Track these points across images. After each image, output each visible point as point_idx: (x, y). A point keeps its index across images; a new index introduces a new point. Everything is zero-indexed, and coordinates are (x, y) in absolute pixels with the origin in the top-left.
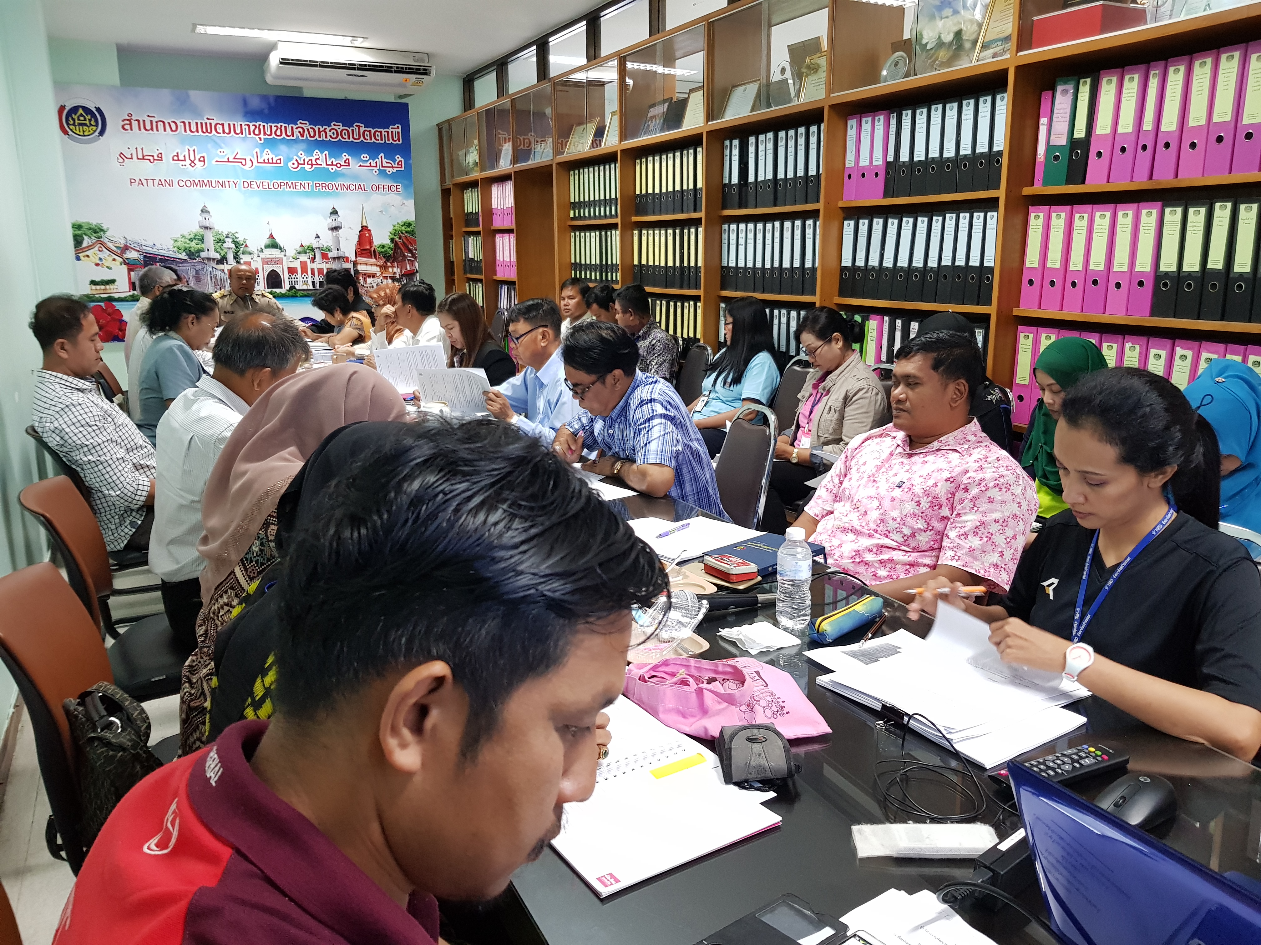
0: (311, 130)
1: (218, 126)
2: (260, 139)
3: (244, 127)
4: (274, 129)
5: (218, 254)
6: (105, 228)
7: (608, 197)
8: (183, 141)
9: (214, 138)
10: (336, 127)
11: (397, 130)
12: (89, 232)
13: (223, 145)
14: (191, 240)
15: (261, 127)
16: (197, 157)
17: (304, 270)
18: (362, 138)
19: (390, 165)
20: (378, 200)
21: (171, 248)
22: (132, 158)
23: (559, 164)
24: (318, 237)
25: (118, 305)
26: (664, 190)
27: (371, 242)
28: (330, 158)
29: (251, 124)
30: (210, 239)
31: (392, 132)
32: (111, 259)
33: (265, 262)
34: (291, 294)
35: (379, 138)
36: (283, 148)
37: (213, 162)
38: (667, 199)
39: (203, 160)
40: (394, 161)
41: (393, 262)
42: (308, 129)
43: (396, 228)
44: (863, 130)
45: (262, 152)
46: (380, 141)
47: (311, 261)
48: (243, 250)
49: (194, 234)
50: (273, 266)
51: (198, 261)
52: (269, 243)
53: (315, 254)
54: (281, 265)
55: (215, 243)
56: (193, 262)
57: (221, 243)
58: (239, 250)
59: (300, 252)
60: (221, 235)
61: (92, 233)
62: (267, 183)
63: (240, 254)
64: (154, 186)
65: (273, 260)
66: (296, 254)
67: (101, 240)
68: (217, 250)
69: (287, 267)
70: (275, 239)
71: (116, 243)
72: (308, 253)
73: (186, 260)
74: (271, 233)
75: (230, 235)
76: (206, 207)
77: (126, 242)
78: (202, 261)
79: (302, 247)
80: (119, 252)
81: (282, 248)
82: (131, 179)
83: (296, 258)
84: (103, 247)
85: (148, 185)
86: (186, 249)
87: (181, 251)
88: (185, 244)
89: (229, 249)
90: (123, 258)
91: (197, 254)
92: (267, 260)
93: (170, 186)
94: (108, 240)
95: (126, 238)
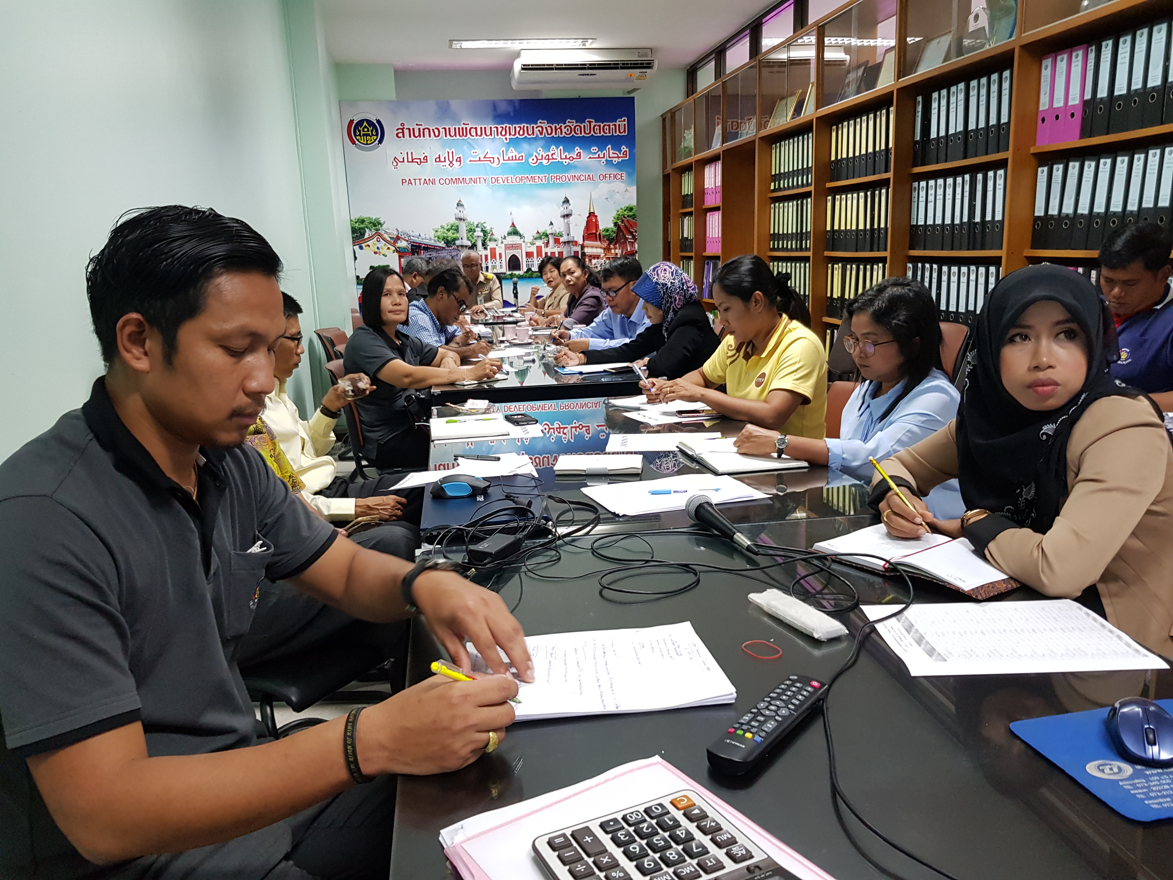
0: (549, 129)
1: (472, 130)
2: (506, 139)
3: (493, 129)
4: (518, 129)
5: (470, 242)
6: (382, 222)
7: (805, 166)
8: (444, 146)
9: (469, 140)
10: (570, 124)
11: (623, 123)
12: (369, 226)
13: (476, 146)
14: (448, 230)
15: (507, 129)
16: (455, 159)
17: (539, 253)
18: (592, 132)
19: (616, 156)
20: (604, 187)
21: (433, 237)
22: (403, 161)
23: (761, 139)
24: (551, 224)
26: (857, 154)
27: (597, 226)
28: (564, 152)
29: (499, 127)
30: (463, 228)
31: (619, 125)
32: (386, 248)
33: (507, 247)
34: (528, 275)
35: (607, 131)
36: (525, 146)
37: (468, 162)
38: (860, 162)
39: (459, 160)
40: (620, 151)
41: (616, 244)
42: (546, 128)
43: (619, 213)
44: (1057, 69)
45: (507, 151)
46: (608, 134)
47: (545, 245)
48: (490, 237)
49: (451, 225)
50: (514, 251)
51: (454, 249)
52: (511, 231)
53: (549, 239)
54: (520, 250)
55: (468, 232)
56: (450, 249)
57: (472, 233)
58: (486, 237)
59: (536, 238)
60: (472, 225)
61: (372, 226)
62: (511, 178)
63: (487, 242)
64: (420, 185)
65: (514, 246)
66: (533, 240)
67: (378, 232)
68: (469, 238)
69: (526, 252)
70: (516, 227)
71: (391, 234)
72: (543, 238)
73: (444, 247)
74: (513, 222)
75: (480, 225)
76: (461, 201)
77: (398, 233)
78: (457, 248)
79: (538, 233)
80: (392, 242)
81: (522, 234)
82: (402, 180)
83: (533, 243)
84: (380, 238)
85: (415, 185)
86: (444, 238)
87: (440, 240)
88: (443, 233)
89: (478, 237)
90: (396, 247)
91: (453, 243)
92: (509, 246)
93: (433, 184)
94: (384, 232)
95: (398, 229)
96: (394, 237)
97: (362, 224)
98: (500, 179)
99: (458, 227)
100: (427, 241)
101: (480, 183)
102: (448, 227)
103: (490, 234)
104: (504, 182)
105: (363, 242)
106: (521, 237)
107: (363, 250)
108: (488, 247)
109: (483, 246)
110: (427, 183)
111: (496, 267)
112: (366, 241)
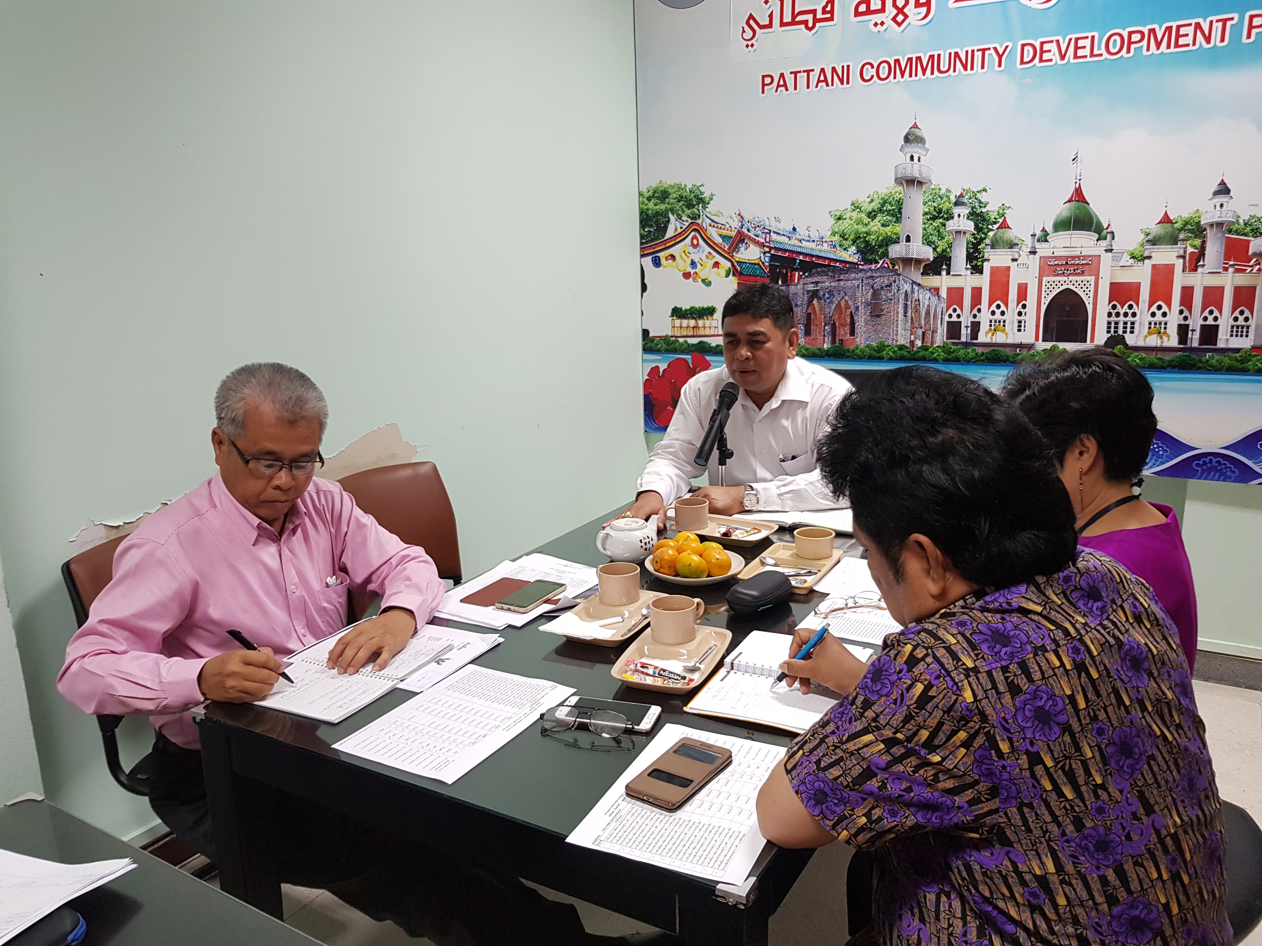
5: (931, 250)
6: (706, 195)
12: (678, 206)
14: (872, 215)
17: (1161, 291)
21: (828, 235)
22: (770, 26)
24: (1224, 189)
30: (916, 207)
32: (712, 262)
33: (1049, 267)
47: (1187, 264)
48: (994, 235)
49: (882, 199)
50: (1070, 278)
51: (882, 267)
52: (1068, 215)
53: (1204, 243)
54: (1094, 277)
55: (928, 220)
56: (870, 269)
57: (941, 220)
58: (983, 236)
59: (1160, 238)
60: (945, 199)
61: (684, 207)
62: (1089, 39)
63: (984, 248)
64: (808, 87)
65: (1073, 262)
66: (1142, 245)
67: (697, 221)
68: (930, 237)
69: (1111, 283)
70: (1088, 204)
71: (724, 229)
72: (1183, 240)
73: (856, 264)
74: (1077, 186)
75: (967, 197)
76: (917, 128)
77: (742, 225)
78: (891, 268)
79: (1167, 222)
80: (726, 249)
81: (1105, 227)
82: (764, 77)
83: (1141, 256)
84: (699, 238)
85: (795, 88)
86: (859, 237)
87: (848, 242)
88: (857, 224)
89: (958, 236)
90: (733, 260)
91: (881, 250)
92: (1056, 262)
93: (842, 83)
94: (710, 222)
95: (742, 214)
96: (733, 234)
97: (663, 202)
98: (1053, 47)
99: (900, 204)
100: (812, 245)
101: (983, 67)
102: (872, 204)
103: (996, 226)
104: (1063, 57)
105: (663, 247)
106: (1099, 234)
107: (662, 267)
108: (985, 264)
109: (971, 262)
110: (826, 80)
111: (1004, 326)
112: (667, 245)
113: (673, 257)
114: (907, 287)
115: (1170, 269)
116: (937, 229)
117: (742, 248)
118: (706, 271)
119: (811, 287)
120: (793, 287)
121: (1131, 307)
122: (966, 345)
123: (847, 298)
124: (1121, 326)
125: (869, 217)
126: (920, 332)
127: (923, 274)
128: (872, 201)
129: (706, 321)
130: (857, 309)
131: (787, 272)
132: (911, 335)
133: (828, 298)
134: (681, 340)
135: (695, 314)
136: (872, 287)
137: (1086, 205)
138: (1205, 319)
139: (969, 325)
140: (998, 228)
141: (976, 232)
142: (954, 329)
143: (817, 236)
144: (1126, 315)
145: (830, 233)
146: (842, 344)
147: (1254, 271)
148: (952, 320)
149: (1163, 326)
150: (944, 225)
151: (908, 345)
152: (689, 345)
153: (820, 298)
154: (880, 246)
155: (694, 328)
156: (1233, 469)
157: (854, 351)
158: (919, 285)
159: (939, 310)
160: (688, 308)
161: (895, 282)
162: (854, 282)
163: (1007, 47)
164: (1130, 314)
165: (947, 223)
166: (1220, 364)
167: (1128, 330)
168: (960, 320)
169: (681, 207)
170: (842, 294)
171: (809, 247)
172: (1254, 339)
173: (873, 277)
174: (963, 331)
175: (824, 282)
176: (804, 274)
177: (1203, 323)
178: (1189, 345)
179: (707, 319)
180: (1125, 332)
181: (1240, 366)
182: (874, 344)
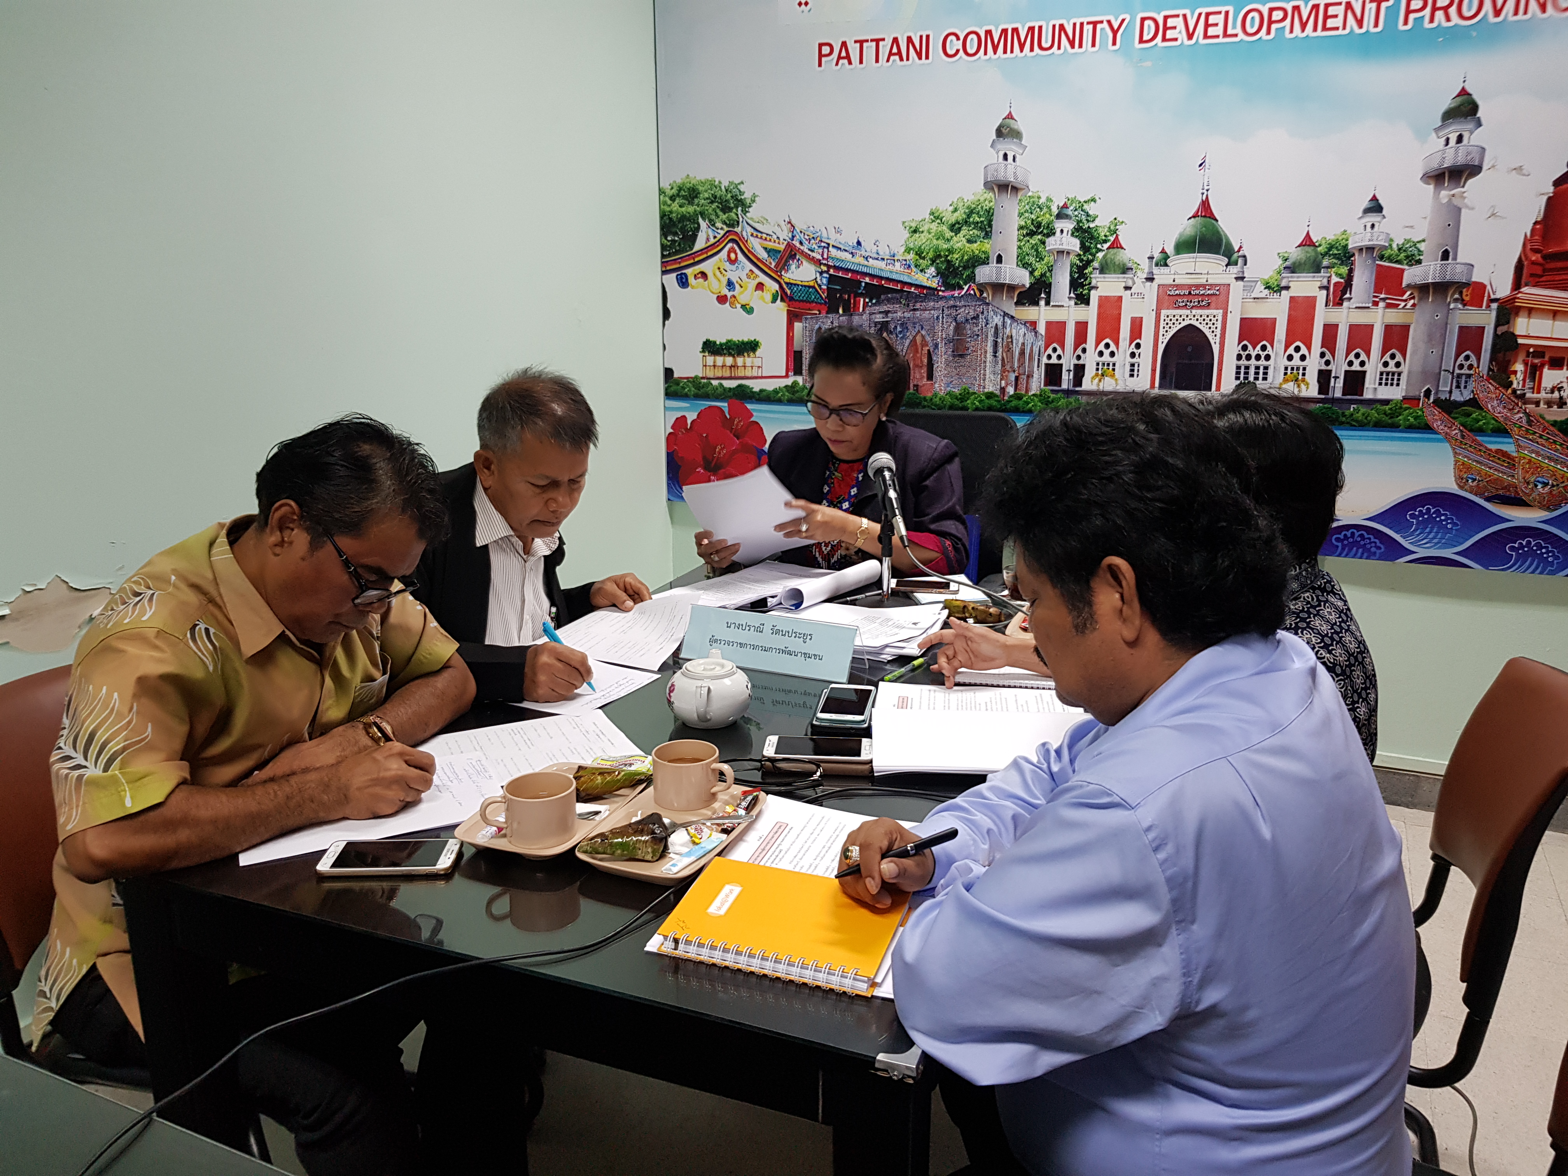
5: (1028, 274)
6: (747, 196)
12: (710, 209)
14: (955, 228)
17: (1299, 329)
21: (900, 251)
24: (1375, 207)
25: (759, 412)
30: (1010, 220)
32: (754, 283)
33: (1169, 298)
47: (1331, 296)
48: (1104, 257)
49: (968, 208)
50: (1194, 311)
51: (967, 295)
52: (1193, 233)
53: (1351, 271)
54: (1221, 311)
55: (1024, 236)
56: (953, 296)
57: (1040, 237)
58: (1090, 257)
59: (1300, 264)
60: (1045, 210)
61: (718, 211)
62: (1222, 16)
63: (1091, 273)
64: (877, 61)
65: (1197, 292)
66: (1279, 273)
67: (736, 230)
68: (1027, 258)
69: (1242, 319)
70: (1217, 221)
71: (770, 240)
72: (1328, 267)
73: (936, 289)
74: (1204, 198)
75: (1071, 208)
76: (1012, 118)
77: (793, 237)
78: (978, 294)
79: (1309, 245)
80: (772, 266)
81: (1236, 249)
82: (821, 45)
83: (1278, 286)
84: (738, 251)
85: (861, 62)
86: (939, 256)
87: (926, 262)
88: (937, 239)
89: (1060, 256)
90: (782, 282)
91: (966, 273)
92: (1177, 292)
93: (920, 58)
94: (752, 230)
95: (793, 222)
96: (782, 247)
97: (691, 203)
98: (1179, 22)
99: (990, 213)
100: (881, 264)
101: (1093, 45)
102: (956, 214)
103: (1106, 246)
104: (1190, 36)
105: (692, 261)
106: (1229, 259)
107: (689, 288)
108: (1093, 292)
109: (1075, 290)
110: (899, 53)
111: (1114, 370)
112: (696, 259)
113: (704, 275)
114: (997, 320)
115: (1311, 302)
116: (1035, 247)
117: (793, 265)
118: (746, 294)
119: (879, 318)
120: (857, 317)
121: (1264, 348)
122: (1068, 393)
123: (923, 332)
124: (1252, 371)
125: (952, 230)
126: (1012, 377)
127: (1017, 304)
128: (956, 210)
129: (746, 358)
130: (936, 346)
131: (849, 296)
132: (1001, 380)
133: (900, 332)
134: (715, 383)
135: (733, 349)
136: (955, 320)
137: (1214, 222)
138: (1351, 363)
139: (1072, 368)
140: (1109, 248)
141: (1082, 253)
142: (1053, 373)
143: (888, 252)
144: (1258, 357)
145: (903, 249)
146: (917, 390)
147: (1408, 307)
148: (1052, 361)
149: (1301, 372)
150: (1044, 243)
151: (998, 392)
152: (725, 389)
153: (891, 333)
154: (965, 268)
155: (731, 367)
156: (1378, 544)
157: (932, 399)
158: (1012, 317)
159: (1036, 350)
160: (724, 341)
161: (983, 313)
162: (932, 312)
163: (1123, 20)
164: (1263, 357)
165: (1048, 240)
166: (1366, 418)
167: (1261, 376)
168: (1060, 362)
169: (714, 210)
170: (918, 327)
171: (877, 266)
172: (1406, 389)
173: (956, 307)
174: (1065, 376)
175: (896, 312)
176: (871, 300)
177: (1348, 368)
178: (1330, 395)
179: (749, 356)
180: (1256, 379)
181: (1390, 421)
182: (957, 391)
